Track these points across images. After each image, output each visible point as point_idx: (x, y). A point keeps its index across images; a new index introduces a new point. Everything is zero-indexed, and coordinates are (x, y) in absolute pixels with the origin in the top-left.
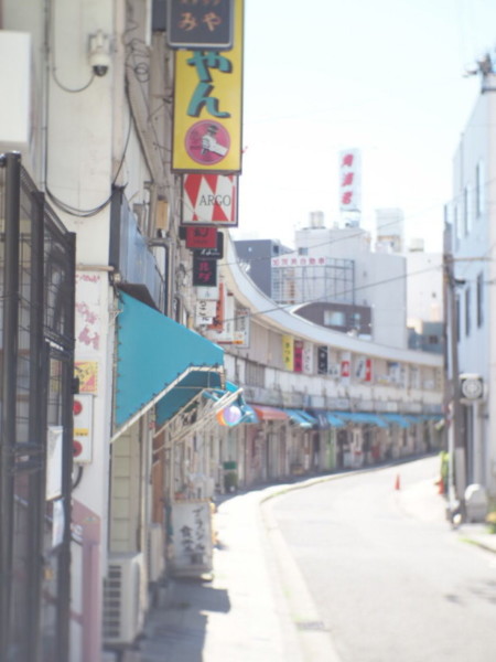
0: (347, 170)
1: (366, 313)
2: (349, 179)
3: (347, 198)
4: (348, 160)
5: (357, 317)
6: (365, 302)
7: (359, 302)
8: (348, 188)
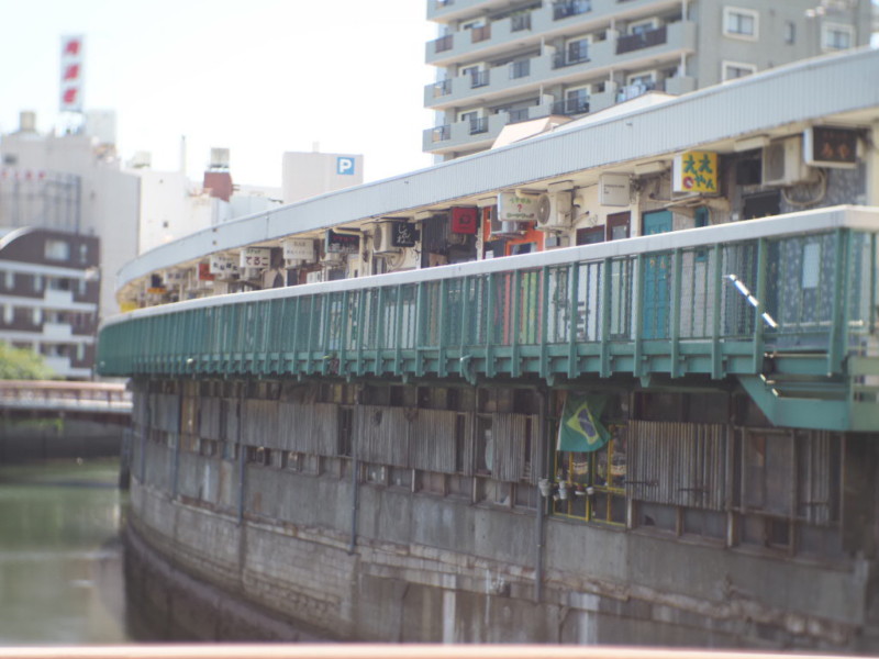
0: (71, 60)
1: (93, 243)
2: (72, 72)
3: (69, 96)
4: (73, 47)
5: (84, 249)
6: (92, 231)
7: (84, 231)
8: (71, 84)
